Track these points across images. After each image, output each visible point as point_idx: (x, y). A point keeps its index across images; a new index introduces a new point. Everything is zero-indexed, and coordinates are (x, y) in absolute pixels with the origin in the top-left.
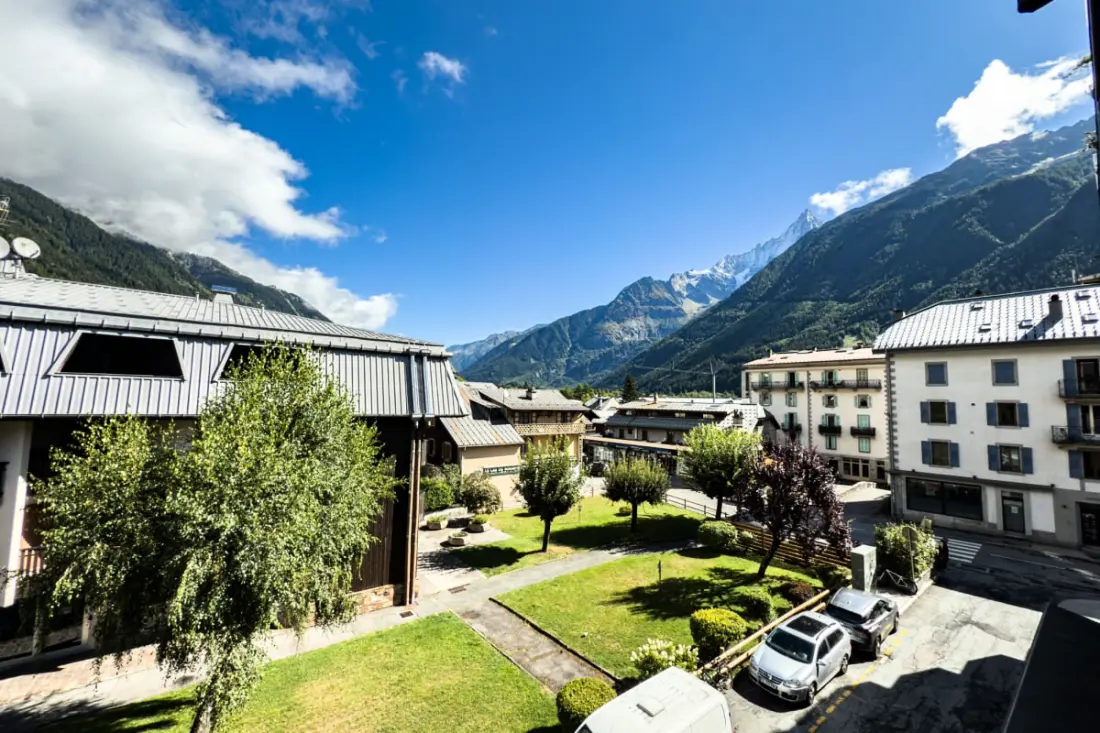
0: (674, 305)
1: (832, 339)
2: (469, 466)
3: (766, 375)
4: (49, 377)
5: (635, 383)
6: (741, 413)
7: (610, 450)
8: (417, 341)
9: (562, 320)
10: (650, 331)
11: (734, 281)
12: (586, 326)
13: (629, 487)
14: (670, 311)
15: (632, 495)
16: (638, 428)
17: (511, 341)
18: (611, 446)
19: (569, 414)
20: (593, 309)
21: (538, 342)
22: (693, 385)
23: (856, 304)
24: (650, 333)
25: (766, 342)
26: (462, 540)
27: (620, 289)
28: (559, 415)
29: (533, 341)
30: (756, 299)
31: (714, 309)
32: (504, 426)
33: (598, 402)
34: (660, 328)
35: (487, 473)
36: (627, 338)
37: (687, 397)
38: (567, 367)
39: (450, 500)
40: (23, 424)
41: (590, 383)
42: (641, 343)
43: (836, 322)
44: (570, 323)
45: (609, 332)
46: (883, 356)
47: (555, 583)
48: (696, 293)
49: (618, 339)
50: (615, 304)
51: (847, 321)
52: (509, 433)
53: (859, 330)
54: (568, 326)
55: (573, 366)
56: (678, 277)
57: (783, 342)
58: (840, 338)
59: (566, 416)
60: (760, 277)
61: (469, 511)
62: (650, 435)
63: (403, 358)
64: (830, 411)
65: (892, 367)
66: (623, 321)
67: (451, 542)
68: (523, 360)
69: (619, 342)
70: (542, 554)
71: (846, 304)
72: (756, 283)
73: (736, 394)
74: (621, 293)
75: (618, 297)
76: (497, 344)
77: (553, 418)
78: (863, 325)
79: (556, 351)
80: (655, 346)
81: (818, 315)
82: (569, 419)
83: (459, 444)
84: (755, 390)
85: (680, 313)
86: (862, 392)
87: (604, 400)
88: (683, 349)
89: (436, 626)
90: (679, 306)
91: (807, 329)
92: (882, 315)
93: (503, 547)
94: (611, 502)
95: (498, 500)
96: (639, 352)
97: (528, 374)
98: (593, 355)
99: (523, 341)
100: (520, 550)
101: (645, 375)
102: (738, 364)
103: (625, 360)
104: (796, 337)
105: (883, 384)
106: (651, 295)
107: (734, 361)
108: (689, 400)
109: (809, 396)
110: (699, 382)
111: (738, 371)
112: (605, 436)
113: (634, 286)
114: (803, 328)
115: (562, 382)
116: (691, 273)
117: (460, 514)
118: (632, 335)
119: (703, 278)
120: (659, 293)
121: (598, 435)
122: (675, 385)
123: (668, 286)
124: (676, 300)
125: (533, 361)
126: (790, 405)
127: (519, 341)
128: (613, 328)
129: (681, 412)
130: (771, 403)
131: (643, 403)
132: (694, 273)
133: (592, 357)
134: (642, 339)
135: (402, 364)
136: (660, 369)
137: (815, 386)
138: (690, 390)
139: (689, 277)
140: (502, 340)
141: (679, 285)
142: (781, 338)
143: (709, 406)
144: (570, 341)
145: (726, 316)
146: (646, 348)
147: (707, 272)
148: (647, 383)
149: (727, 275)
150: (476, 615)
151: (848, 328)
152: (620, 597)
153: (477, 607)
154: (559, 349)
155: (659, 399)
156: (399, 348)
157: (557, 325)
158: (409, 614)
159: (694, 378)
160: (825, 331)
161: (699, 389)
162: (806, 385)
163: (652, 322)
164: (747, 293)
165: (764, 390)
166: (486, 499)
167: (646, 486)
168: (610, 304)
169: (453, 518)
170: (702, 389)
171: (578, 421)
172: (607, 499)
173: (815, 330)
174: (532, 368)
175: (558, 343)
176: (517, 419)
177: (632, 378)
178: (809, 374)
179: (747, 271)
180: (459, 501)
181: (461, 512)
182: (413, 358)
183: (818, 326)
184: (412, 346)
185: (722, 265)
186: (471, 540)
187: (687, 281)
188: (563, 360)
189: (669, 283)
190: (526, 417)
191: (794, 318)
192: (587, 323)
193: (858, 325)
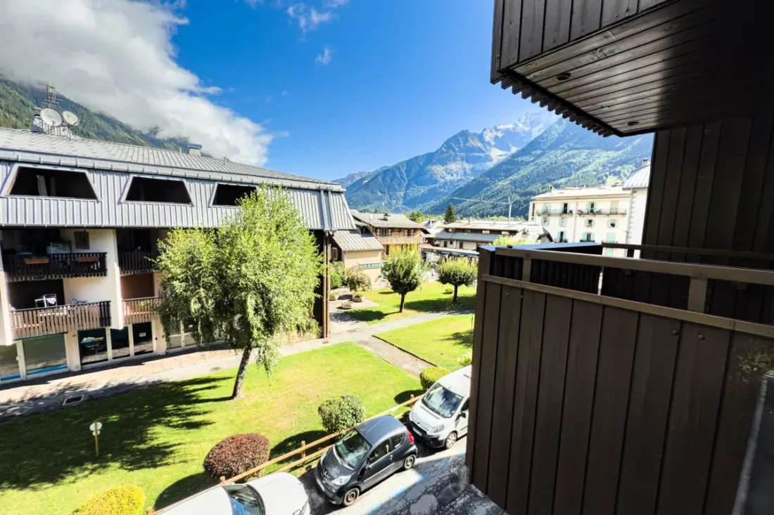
0: (483, 152)
1: (599, 179)
2: (349, 263)
3: (548, 205)
4: (121, 203)
5: (454, 209)
6: (528, 231)
7: (438, 255)
8: (323, 182)
9: (401, 163)
10: (465, 172)
11: (530, 133)
12: (418, 168)
13: (453, 276)
14: (480, 157)
15: (455, 280)
16: (457, 240)
17: (363, 179)
18: (439, 252)
19: (412, 231)
20: (424, 155)
21: (384, 179)
22: (494, 211)
23: (621, 152)
24: (465, 174)
25: (549, 181)
26: (350, 306)
27: (445, 139)
28: (406, 231)
29: (380, 178)
30: (545, 147)
31: (514, 156)
32: (370, 238)
33: (429, 223)
34: (472, 170)
35: (361, 267)
36: (448, 178)
37: (489, 220)
38: (405, 198)
39: (339, 283)
40: (111, 231)
41: (421, 210)
42: (458, 181)
43: (603, 166)
44: (407, 166)
45: (436, 172)
46: (630, 192)
47: (410, 328)
48: (501, 143)
49: (442, 178)
50: (440, 151)
51: (612, 165)
52: (374, 242)
53: (619, 172)
54: (405, 168)
55: (409, 198)
56: (488, 130)
57: (563, 180)
58: (605, 178)
59: (410, 232)
60: (550, 131)
61: (351, 289)
62: (465, 245)
63: (315, 192)
64: (589, 230)
65: (634, 200)
66: (446, 164)
67: (344, 307)
68: (373, 192)
69: (442, 180)
70: (399, 314)
71: (612, 152)
72: (547, 135)
73: (525, 218)
74: (445, 143)
75: (443, 146)
76: (354, 181)
77: (402, 233)
78: (624, 168)
79: (396, 187)
80: (469, 183)
81: (591, 161)
82: (412, 233)
83: (343, 249)
84: (539, 215)
85: (488, 159)
86: (612, 217)
87: (433, 222)
88: (488, 185)
89: (344, 348)
90: (488, 153)
91: (580, 171)
92: (638, 160)
93: (374, 310)
94: (442, 284)
95: (369, 283)
96: (457, 188)
97: (376, 203)
98: (423, 190)
99: (372, 179)
100: (384, 312)
101: (460, 205)
102: (528, 197)
103: (446, 194)
104: (572, 177)
105: (628, 212)
106: (467, 145)
107: (525, 194)
108: (492, 222)
109: (576, 220)
110: (498, 210)
111: (527, 202)
112: (434, 245)
113: (455, 137)
114: (578, 170)
115: (401, 209)
116: (499, 127)
117: (345, 292)
118: (452, 175)
119: (507, 132)
120: (473, 143)
121: (429, 245)
122: (481, 212)
123: (480, 137)
124: (486, 148)
125: (380, 194)
126: (562, 226)
127: (370, 179)
128: (438, 169)
129: (487, 230)
130: (549, 225)
131: (461, 224)
132: (501, 127)
133: (422, 191)
134: (459, 178)
135: (316, 197)
136: (471, 200)
137: (581, 213)
138: (492, 215)
139: (497, 130)
140: (358, 178)
141: (488, 137)
142: (561, 178)
143: (506, 226)
144: (406, 179)
145: (522, 161)
146: (462, 184)
147: (510, 126)
148: (461, 210)
149: (526, 128)
150: (366, 343)
151: (612, 171)
152: (446, 338)
153: (366, 339)
154: (399, 185)
155: (472, 222)
156: (313, 186)
157: (397, 167)
158: (327, 342)
159: (495, 206)
160: (595, 173)
161: (499, 214)
162: (574, 212)
163: (468, 167)
164: (539, 143)
165: (545, 216)
166: (363, 283)
167: (464, 275)
168: (437, 151)
169: (341, 294)
170: (501, 215)
171: (418, 235)
172: (439, 283)
173: (588, 172)
174: (379, 199)
175: (398, 181)
176: (378, 233)
177: (453, 206)
178: (577, 204)
179: (541, 125)
180: (344, 284)
181: (346, 291)
182: (322, 192)
183: (589, 168)
184: (321, 185)
185: (522, 121)
186: (355, 307)
187: (495, 134)
188: (402, 194)
189: (482, 134)
190: (384, 231)
191: (572, 163)
192: (419, 166)
193: (619, 168)
